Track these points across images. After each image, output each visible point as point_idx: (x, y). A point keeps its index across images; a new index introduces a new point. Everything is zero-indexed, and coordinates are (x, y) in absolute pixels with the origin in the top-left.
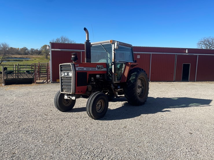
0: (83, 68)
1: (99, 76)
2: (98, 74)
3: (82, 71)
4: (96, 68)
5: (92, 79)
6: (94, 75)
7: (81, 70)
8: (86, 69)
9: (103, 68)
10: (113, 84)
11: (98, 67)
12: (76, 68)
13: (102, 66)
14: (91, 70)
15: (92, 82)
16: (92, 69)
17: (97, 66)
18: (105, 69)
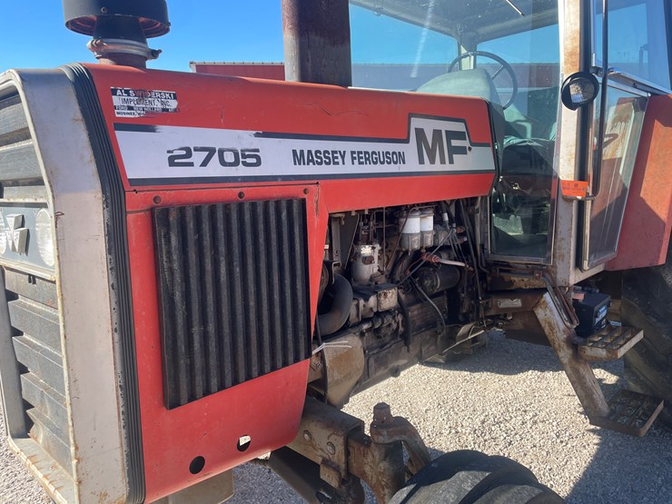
0: (243, 139)
1: (429, 223)
2: (422, 208)
3: (231, 193)
4: (407, 141)
5: (369, 260)
6: (387, 222)
7: (215, 169)
8: (298, 158)
9: (466, 143)
10: (558, 291)
11: (420, 133)
12: (122, 138)
13: (460, 127)
14: (349, 168)
15: (372, 288)
16: (368, 158)
17: (416, 123)
18: (478, 159)
